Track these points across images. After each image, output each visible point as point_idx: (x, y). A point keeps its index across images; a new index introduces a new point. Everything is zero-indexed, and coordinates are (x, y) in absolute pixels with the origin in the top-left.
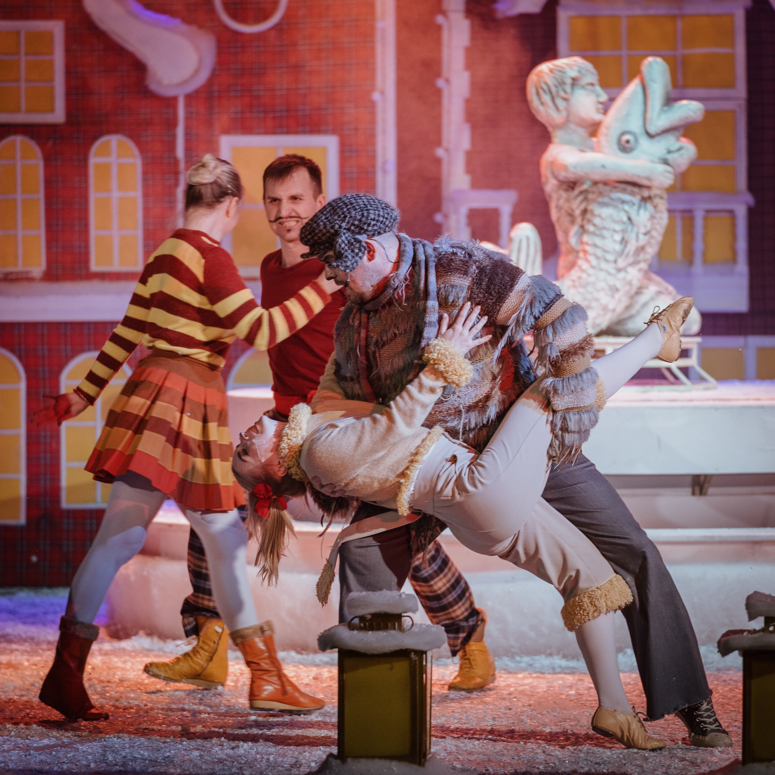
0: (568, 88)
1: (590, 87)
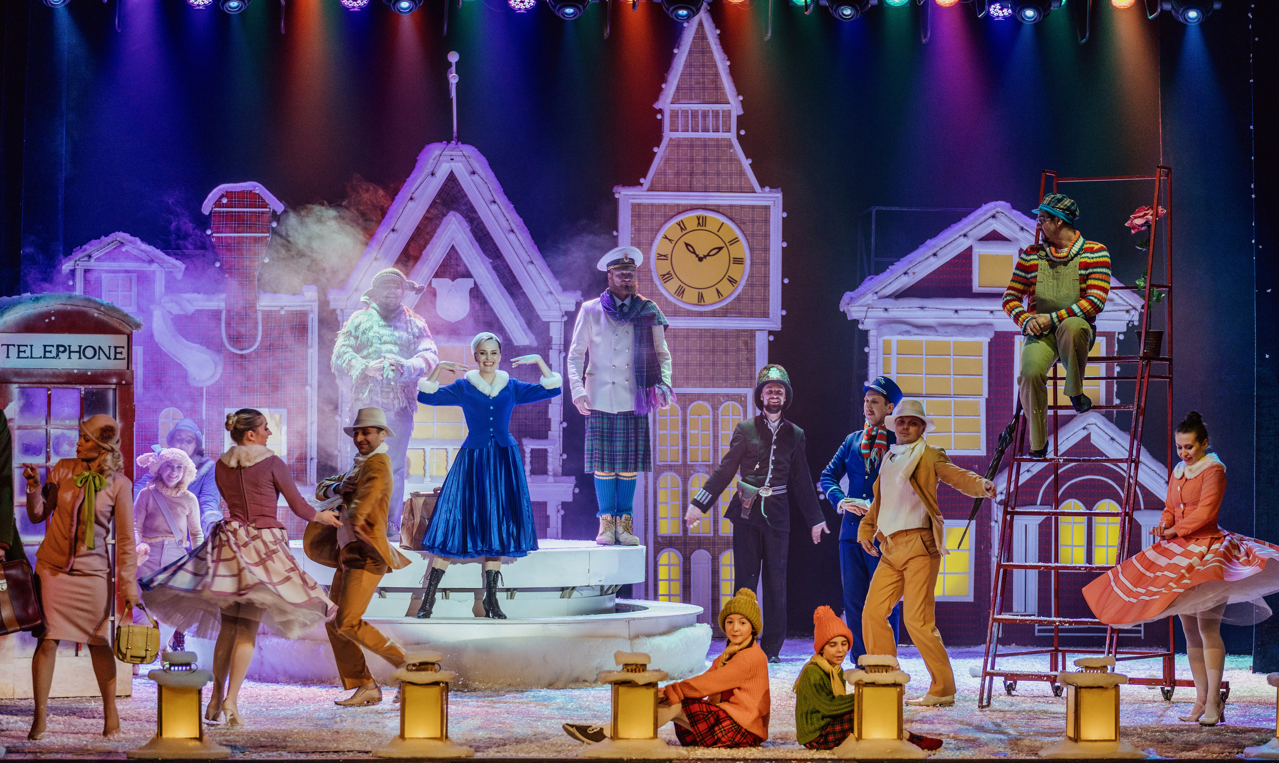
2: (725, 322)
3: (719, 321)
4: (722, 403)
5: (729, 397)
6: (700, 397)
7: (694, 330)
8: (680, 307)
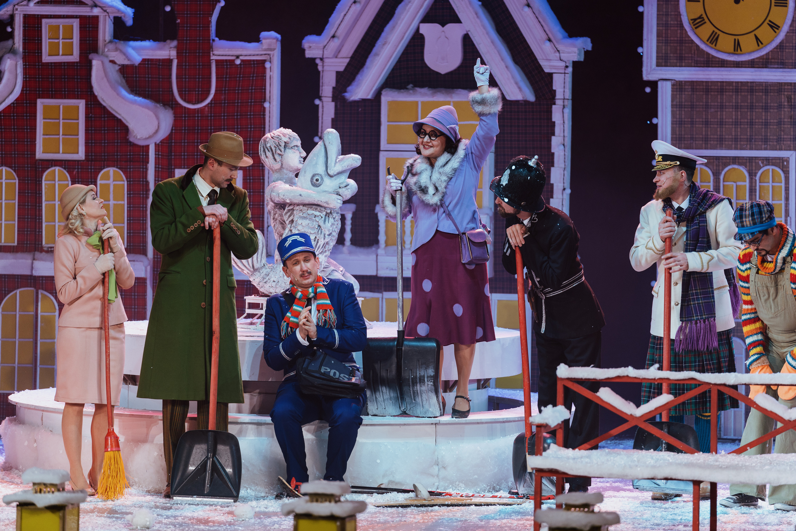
0: (283, 150)
1: (296, 148)
2: (764, 73)
3: (758, 73)
4: (761, 168)
5: (768, 161)
6: (735, 160)
7: (730, 83)
8: (713, 57)
